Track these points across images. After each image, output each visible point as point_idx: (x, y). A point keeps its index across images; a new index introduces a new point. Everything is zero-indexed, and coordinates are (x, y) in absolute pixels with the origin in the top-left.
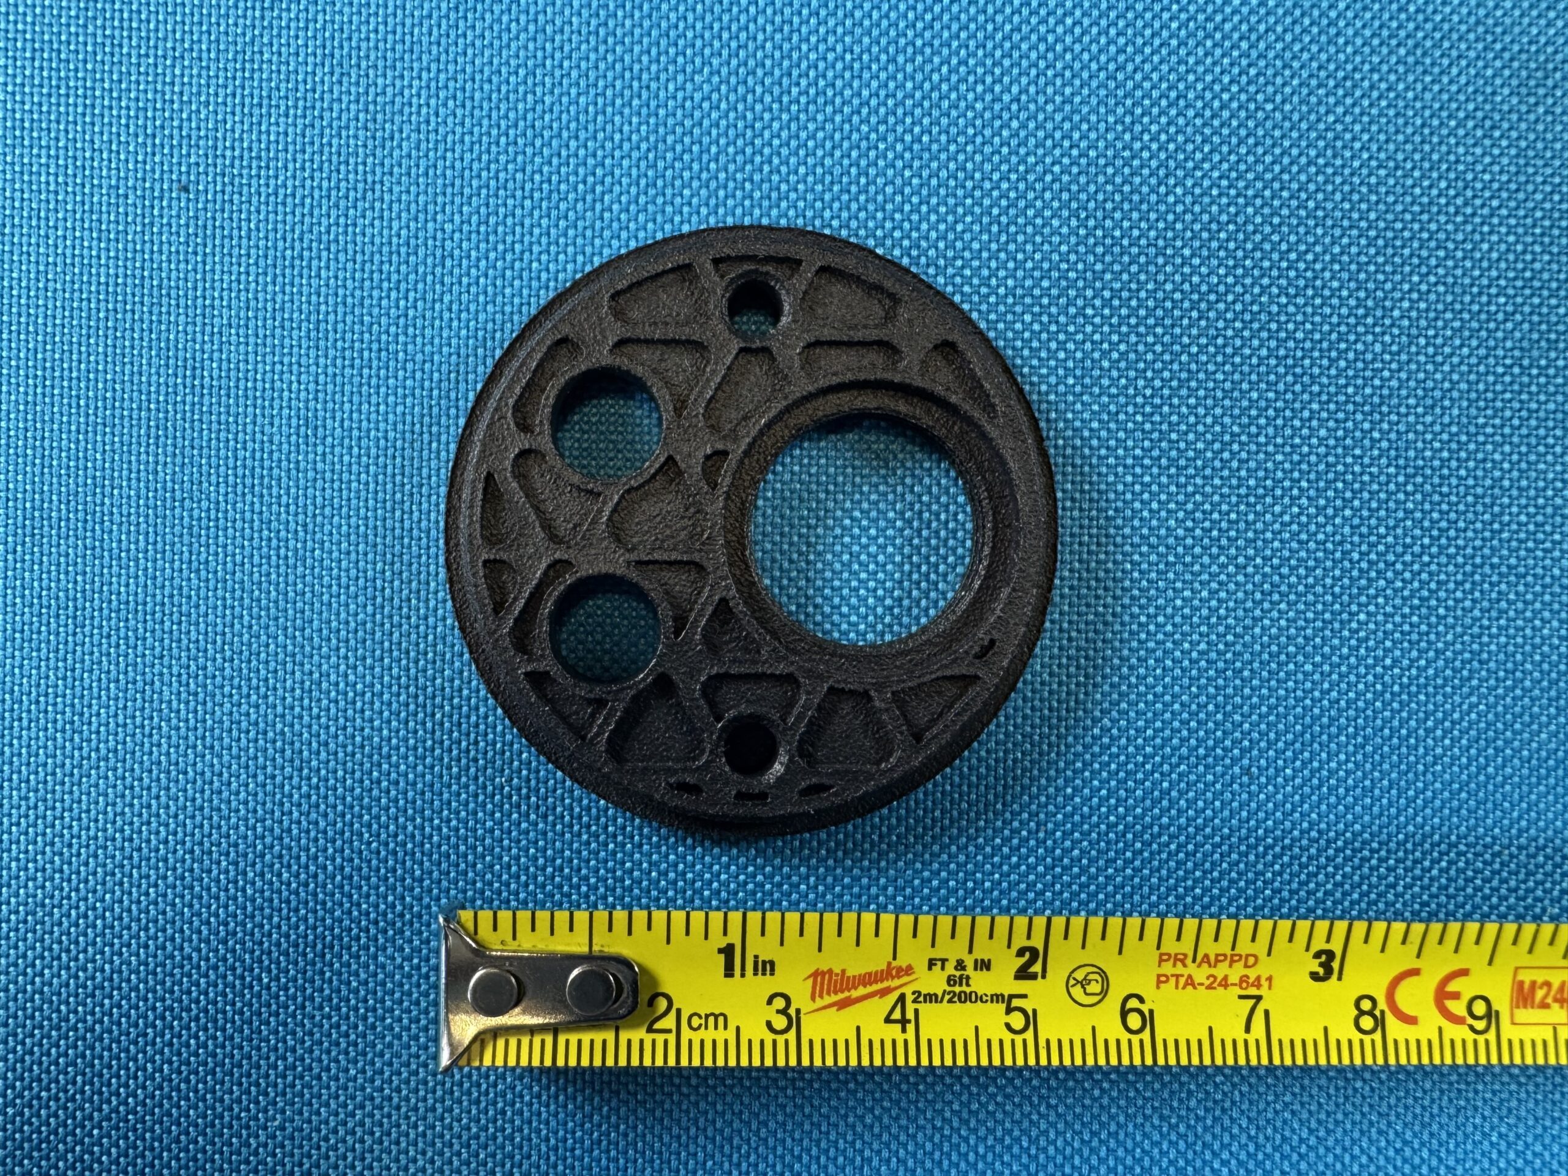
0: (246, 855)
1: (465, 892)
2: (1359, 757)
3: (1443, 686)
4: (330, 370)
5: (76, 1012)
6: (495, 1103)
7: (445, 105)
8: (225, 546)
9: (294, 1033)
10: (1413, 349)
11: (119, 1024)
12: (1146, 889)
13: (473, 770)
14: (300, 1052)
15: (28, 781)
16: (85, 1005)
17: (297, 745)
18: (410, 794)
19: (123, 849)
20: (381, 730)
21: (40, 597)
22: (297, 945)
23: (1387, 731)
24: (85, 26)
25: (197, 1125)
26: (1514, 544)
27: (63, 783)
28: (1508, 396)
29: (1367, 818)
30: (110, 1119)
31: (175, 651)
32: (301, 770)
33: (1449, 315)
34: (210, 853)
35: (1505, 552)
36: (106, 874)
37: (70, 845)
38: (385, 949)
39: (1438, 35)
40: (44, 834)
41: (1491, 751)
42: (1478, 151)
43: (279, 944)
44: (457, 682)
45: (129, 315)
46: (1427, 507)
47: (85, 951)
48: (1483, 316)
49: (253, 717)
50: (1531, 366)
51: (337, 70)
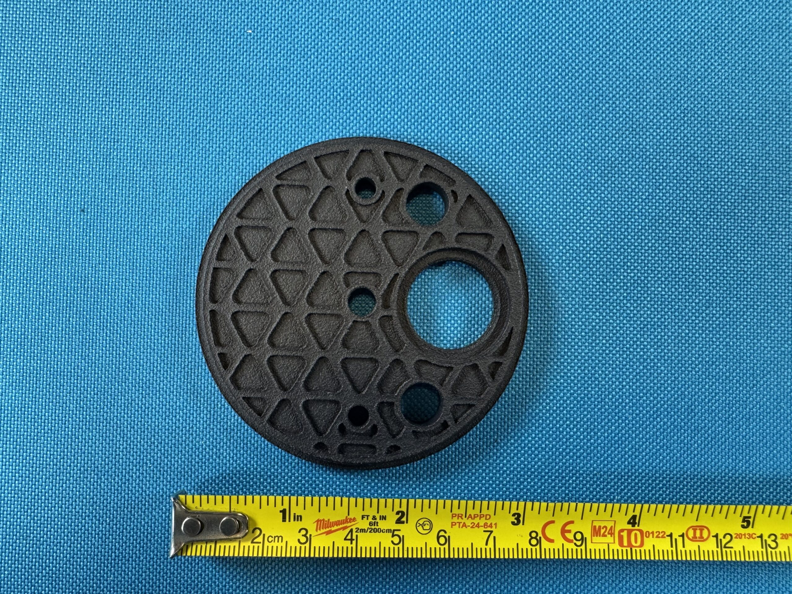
0: (101, 471)
1: (187, 487)
2: (540, 435)
3: (573, 408)
4: (138, 282)
5: (33, 533)
6: (198, 571)
7: (184, 179)
8: (96, 350)
9: (119, 543)
10: (561, 275)
11: (50, 538)
12: (456, 488)
13: (191, 438)
14: (121, 550)
15: (17, 441)
16: (37, 530)
17: (122, 428)
18: (166, 448)
19: (53, 468)
20: (155, 422)
21: (23, 369)
22: (120, 508)
23: (551, 425)
24: (46, 148)
25: (80, 579)
26: (601, 351)
27: (30, 442)
28: (598, 293)
29: (543, 460)
30: (45, 576)
31: (75, 391)
32: (123, 438)
33: (574, 262)
34: (87, 470)
35: (597, 355)
36: (46, 478)
37: (33, 467)
38: (155, 509)
39: (569, 154)
40: (22, 462)
41: (592, 433)
42: (585, 198)
43: (114, 507)
44: (185, 404)
45: (60, 260)
46: (566, 337)
47: (37, 509)
48: (588, 262)
49: (105, 416)
50: (607, 282)
51: (142, 165)
